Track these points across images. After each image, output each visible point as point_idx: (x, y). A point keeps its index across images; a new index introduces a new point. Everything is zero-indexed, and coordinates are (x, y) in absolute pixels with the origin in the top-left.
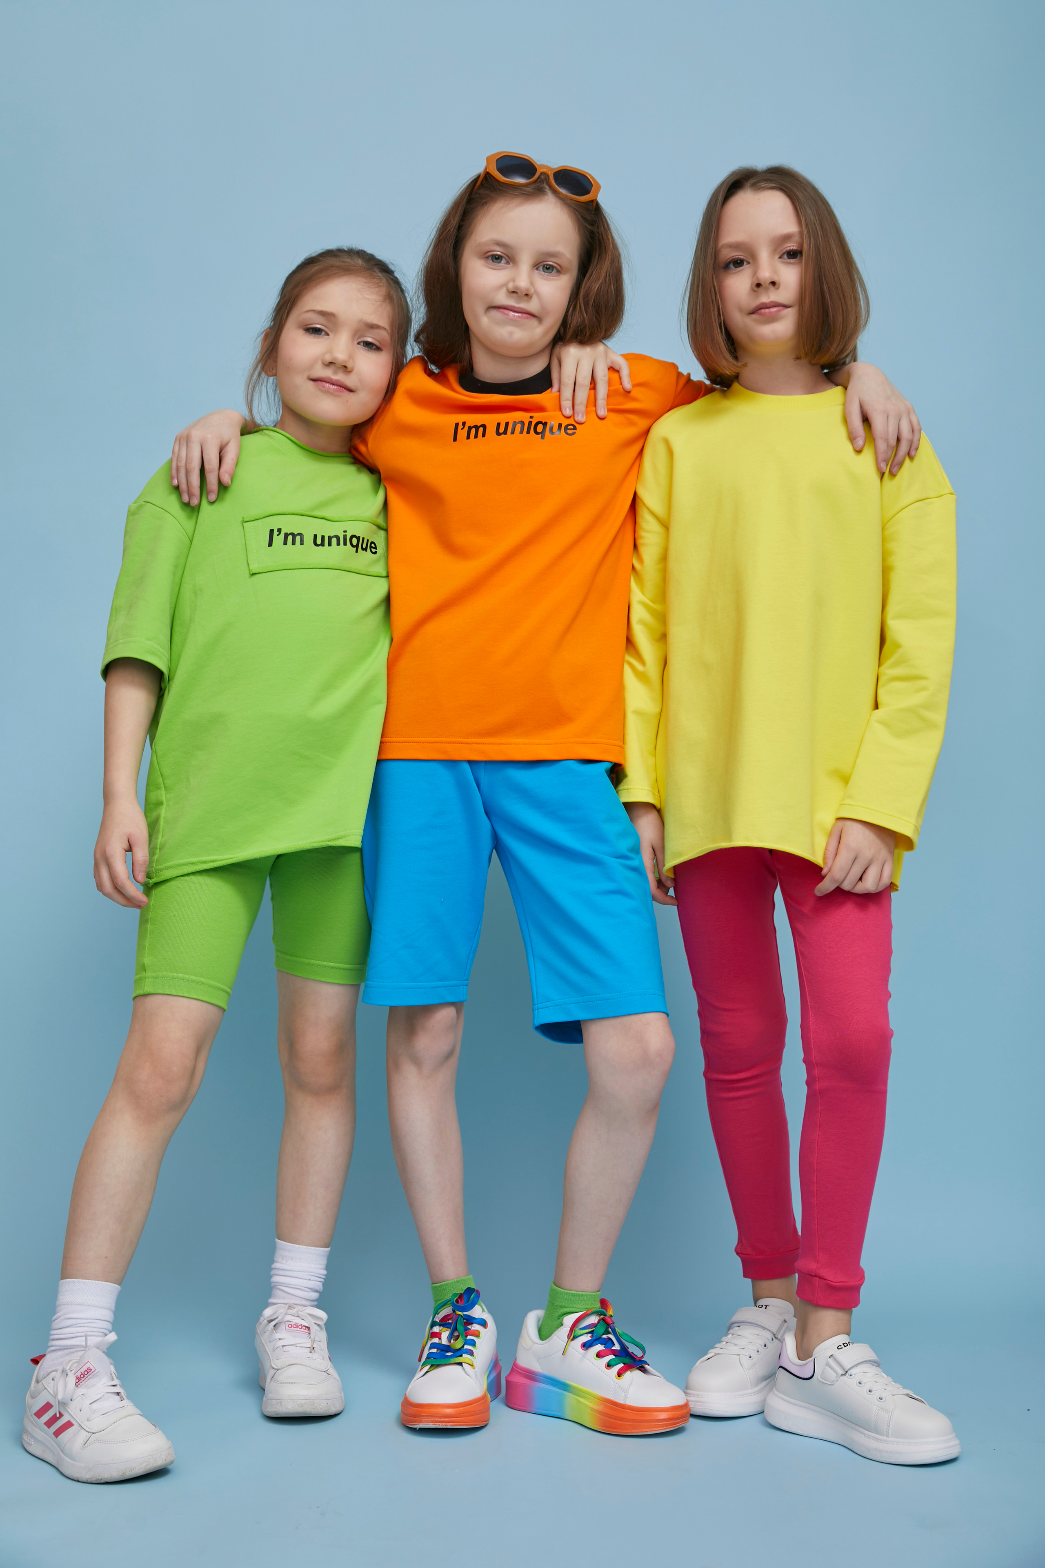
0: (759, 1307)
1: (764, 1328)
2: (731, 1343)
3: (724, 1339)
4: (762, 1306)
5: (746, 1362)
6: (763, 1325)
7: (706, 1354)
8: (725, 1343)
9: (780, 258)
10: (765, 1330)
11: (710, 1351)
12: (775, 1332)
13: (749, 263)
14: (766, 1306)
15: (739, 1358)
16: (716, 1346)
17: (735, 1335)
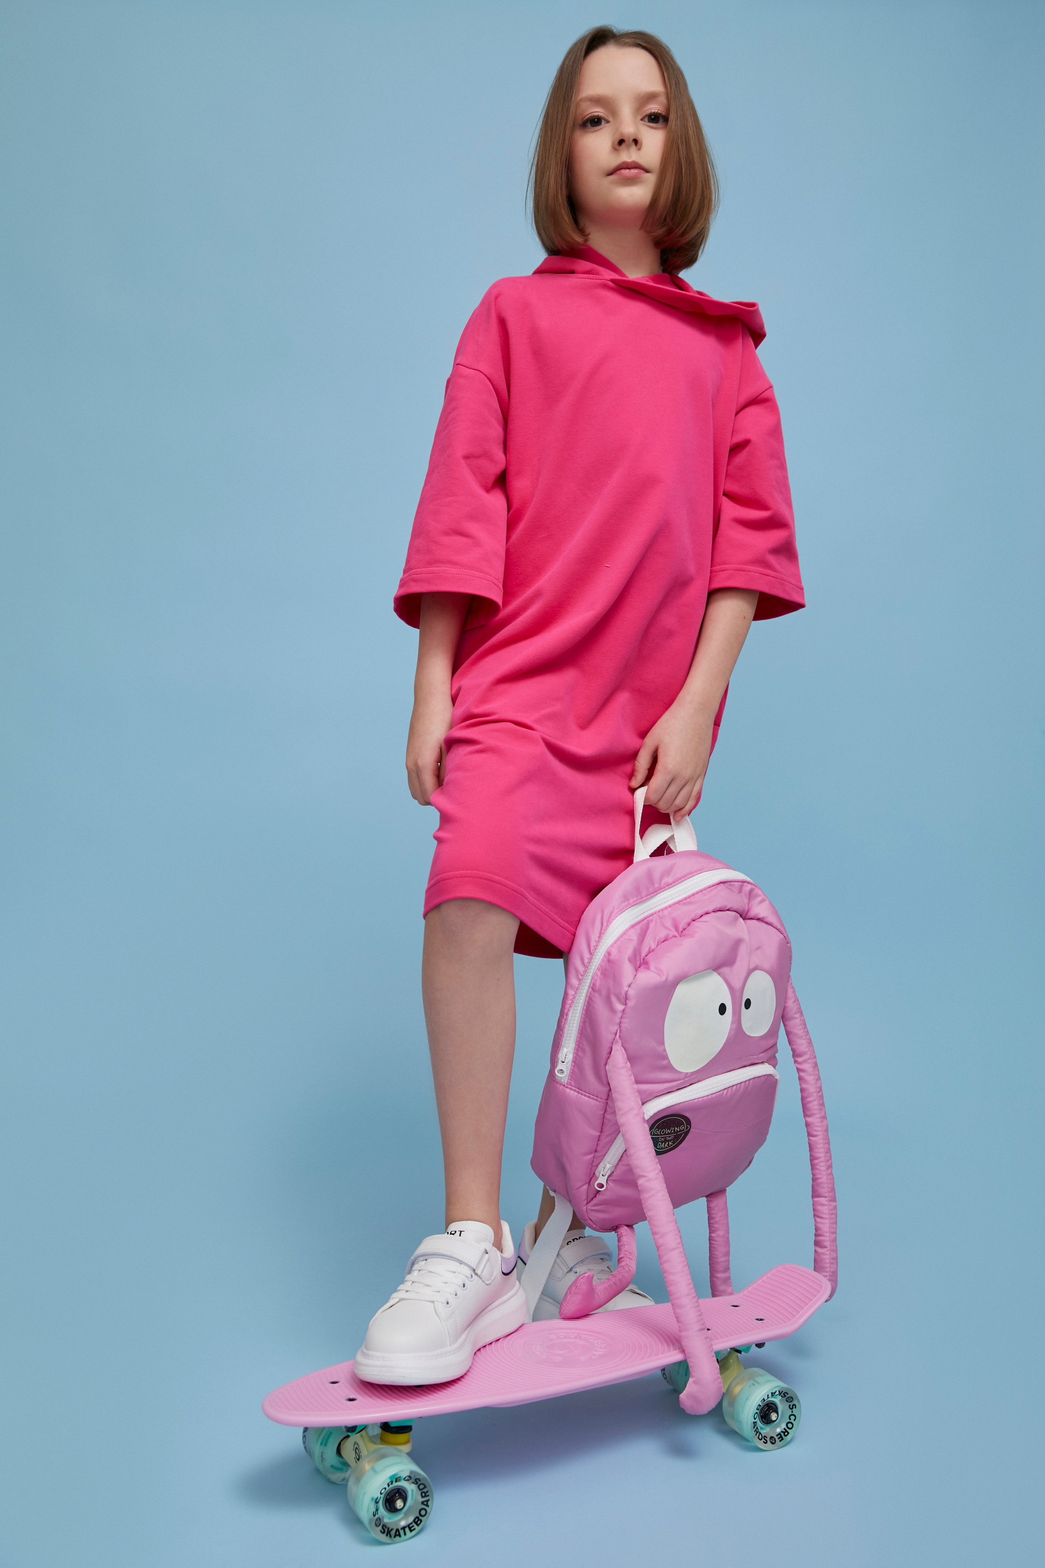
0: (451, 1234)
1: (461, 1262)
2: (419, 1283)
3: (408, 1277)
4: (456, 1232)
5: (442, 1309)
6: (461, 1259)
7: (387, 1301)
8: (411, 1283)
9: (642, 120)
10: (462, 1265)
11: (394, 1295)
12: (474, 1267)
13: (608, 122)
14: (461, 1232)
15: (434, 1306)
16: (399, 1288)
17: (423, 1272)
